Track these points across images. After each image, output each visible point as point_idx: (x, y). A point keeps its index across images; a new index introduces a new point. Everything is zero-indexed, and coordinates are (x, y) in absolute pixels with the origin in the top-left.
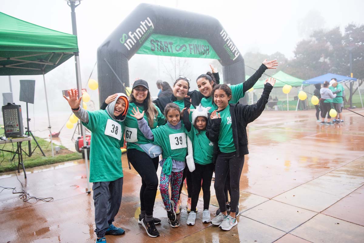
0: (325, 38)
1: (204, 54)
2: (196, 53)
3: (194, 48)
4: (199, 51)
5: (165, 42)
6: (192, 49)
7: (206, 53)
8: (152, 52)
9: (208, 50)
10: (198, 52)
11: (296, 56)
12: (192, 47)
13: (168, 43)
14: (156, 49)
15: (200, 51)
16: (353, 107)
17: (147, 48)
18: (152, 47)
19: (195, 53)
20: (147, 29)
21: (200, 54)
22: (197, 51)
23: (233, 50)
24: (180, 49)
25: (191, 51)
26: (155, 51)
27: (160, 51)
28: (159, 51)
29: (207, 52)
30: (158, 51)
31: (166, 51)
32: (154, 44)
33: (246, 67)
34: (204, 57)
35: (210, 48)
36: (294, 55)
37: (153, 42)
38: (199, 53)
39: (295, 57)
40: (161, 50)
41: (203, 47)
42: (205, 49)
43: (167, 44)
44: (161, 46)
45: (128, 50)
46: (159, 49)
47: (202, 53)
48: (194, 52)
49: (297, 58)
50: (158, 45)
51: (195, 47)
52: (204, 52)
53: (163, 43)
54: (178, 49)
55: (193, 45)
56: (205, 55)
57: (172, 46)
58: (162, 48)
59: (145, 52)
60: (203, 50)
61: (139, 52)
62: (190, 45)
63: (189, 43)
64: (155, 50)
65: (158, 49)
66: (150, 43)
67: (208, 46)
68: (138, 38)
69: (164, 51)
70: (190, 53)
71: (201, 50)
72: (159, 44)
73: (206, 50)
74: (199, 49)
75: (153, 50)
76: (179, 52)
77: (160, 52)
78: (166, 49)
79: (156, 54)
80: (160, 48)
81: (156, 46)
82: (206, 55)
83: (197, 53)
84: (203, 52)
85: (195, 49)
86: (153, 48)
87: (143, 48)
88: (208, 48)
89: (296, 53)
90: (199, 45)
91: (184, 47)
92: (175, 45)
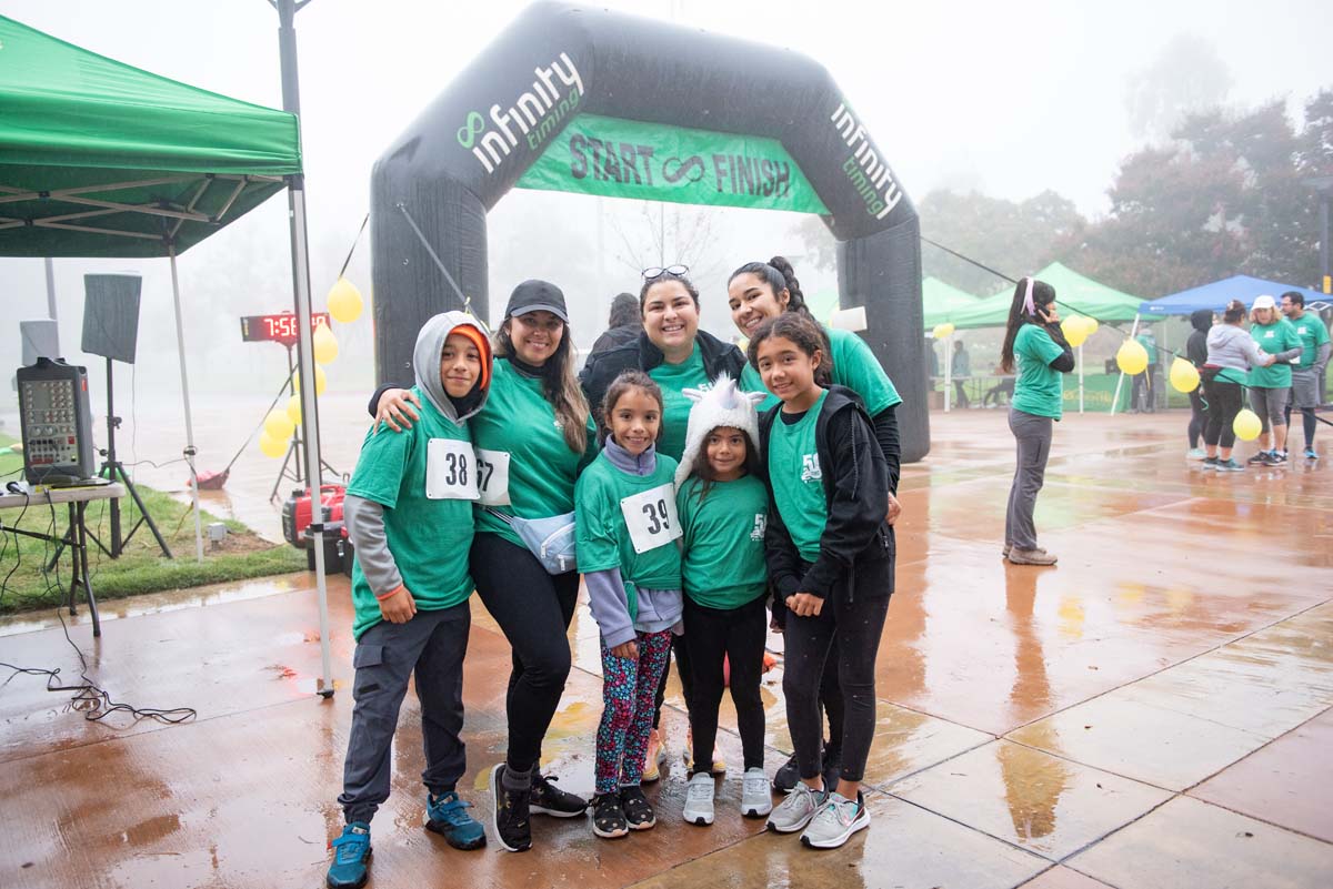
0: (1228, 143)
1: (768, 193)
2: (738, 187)
3: (732, 169)
4: (750, 184)
5: (624, 147)
6: (725, 175)
7: (777, 190)
8: (573, 182)
9: (784, 178)
10: (746, 186)
11: (1116, 209)
12: (724, 166)
13: (636, 149)
14: (591, 172)
15: (755, 182)
16: (1327, 404)
17: (556, 167)
18: (574, 164)
19: (735, 191)
21: (755, 192)
22: (741, 181)
24: (680, 174)
25: (720, 181)
26: (585, 179)
27: (606, 178)
28: (601, 177)
29: (782, 186)
30: (597, 178)
31: (627, 181)
32: (582, 154)
33: (924, 245)
34: (770, 205)
35: (794, 170)
36: (1111, 205)
37: (578, 146)
38: (751, 192)
39: (1113, 211)
40: (610, 177)
41: (767, 168)
42: (774, 174)
43: (633, 154)
44: (608, 161)
46: (602, 169)
47: (762, 191)
48: (730, 184)
49: (1123, 215)
50: (596, 155)
51: (736, 167)
52: (769, 186)
53: (617, 151)
54: (671, 172)
55: (727, 160)
56: (773, 196)
57: (651, 160)
58: (611, 169)
59: (546, 179)
60: (764, 180)
61: (527, 179)
62: (716, 159)
63: (713, 150)
64: (588, 174)
65: (597, 170)
66: (567, 147)
67: (785, 164)
69: (618, 180)
70: (716, 190)
71: (759, 179)
72: (603, 152)
73: (776, 180)
74: (750, 172)
75: (578, 175)
76: (675, 185)
77: (604, 182)
78: (627, 172)
79: (590, 190)
80: (606, 170)
81: (590, 158)
82: (779, 196)
83: (742, 189)
84: (765, 185)
85: (737, 172)
86: (580, 167)
87: (542, 167)
88: (783, 171)
89: (1117, 197)
90: (752, 161)
91: (697, 167)
92: (663, 159)
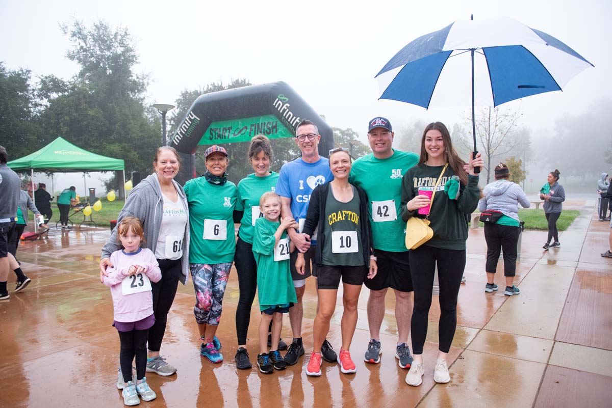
3: (255, 128)
5: (223, 129)
6: (252, 131)
7: (273, 132)
9: (275, 127)
12: (253, 128)
13: (227, 128)
17: (206, 138)
18: (210, 136)
20: (190, 123)
23: (293, 123)
24: (239, 133)
25: (250, 133)
26: (213, 140)
27: (217, 139)
29: (275, 130)
30: (215, 139)
31: (222, 138)
32: (212, 133)
35: (279, 124)
40: (219, 138)
41: (269, 125)
43: (226, 130)
44: (218, 134)
45: (175, 144)
46: (217, 136)
47: (266, 133)
51: (257, 127)
52: (268, 131)
53: (221, 130)
54: (236, 133)
55: (255, 125)
56: (271, 134)
57: (231, 131)
58: (219, 136)
61: (200, 143)
62: (252, 125)
64: (213, 138)
66: (209, 132)
67: (276, 122)
68: (184, 133)
71: (264, 129)
73: (271, 128)
74: (262, 128)
75: (211, 139)
76: (236, 137)
81: (214, 134)
82: (273, 134)
85: (257, 129)
88: (274, 125)
90: (263, 123)
91: (245, 129)
92: (235, 129)
